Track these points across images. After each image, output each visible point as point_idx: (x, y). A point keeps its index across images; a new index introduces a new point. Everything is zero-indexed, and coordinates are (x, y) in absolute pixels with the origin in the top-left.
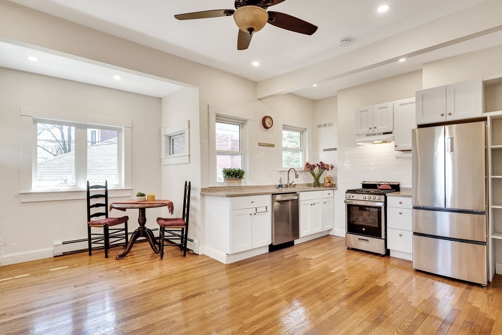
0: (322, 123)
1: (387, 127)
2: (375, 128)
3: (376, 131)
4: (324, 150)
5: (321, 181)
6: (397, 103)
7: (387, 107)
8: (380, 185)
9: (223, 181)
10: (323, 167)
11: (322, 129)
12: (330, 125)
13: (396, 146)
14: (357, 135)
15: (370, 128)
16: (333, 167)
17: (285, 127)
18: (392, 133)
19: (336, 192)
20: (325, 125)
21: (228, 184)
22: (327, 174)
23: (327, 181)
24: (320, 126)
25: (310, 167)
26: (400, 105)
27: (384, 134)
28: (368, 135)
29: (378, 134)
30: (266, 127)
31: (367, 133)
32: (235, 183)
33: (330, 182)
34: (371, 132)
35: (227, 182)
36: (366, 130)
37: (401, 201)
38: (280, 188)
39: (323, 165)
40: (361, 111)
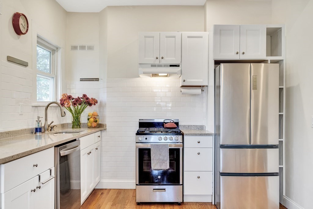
0: (78, 43)
1: (174, 59)
2: (162, 58)
3: (163, 62)
4: (82, 80)
5: (83, 119)
6: (186, 34)
7: (175, 37)
8: (166, 123)
10: (88, 102)
11: (79, 52)
12: (90, 48)
13: (184, 81)
14: (140, 64)
15: (157, 58)
16: (97, 102)
18: (179, 66)
19: (104, 133)
20: (83, 48)
22: (88, 111)
23: (92, 120)
24: (74, 48)
26: (189, 37)
27: (171, 66)
28: (153, 66)
29: (165, 66)
31: (152, 62)
33: (96, 121)
34: (157, 62)
36: (152, 60)
38: (38, 134)
39: (87, 99)
40: (145, 37)
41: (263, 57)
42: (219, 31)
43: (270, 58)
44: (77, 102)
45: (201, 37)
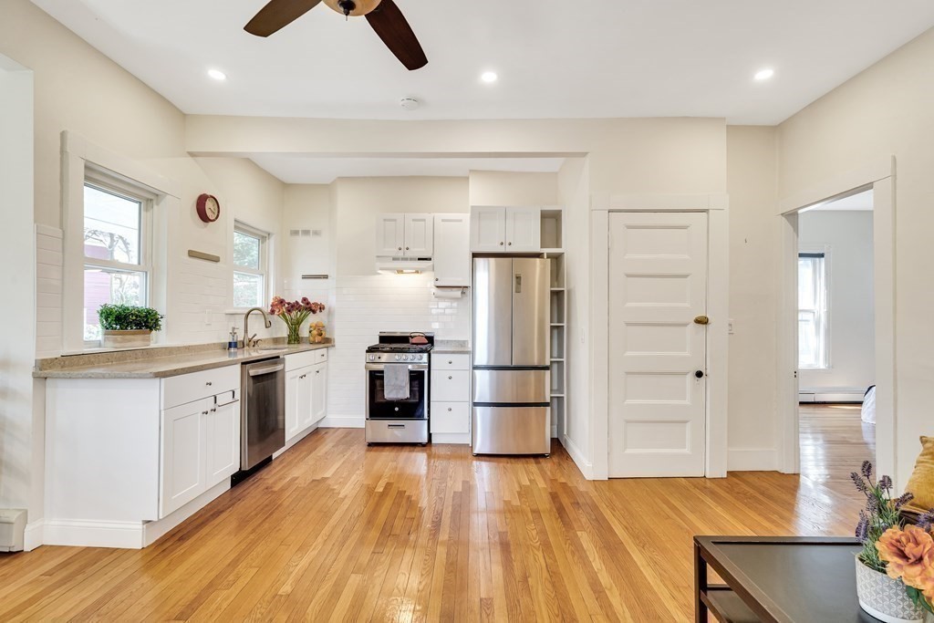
0: (300, 228)
1: (423, 249)
2: (407, 249)
3: (409, 254)
4: (305, 277)
5: (304, 332)
6: (439, 216)
7: (424, 220)
8: (412, 337)
9: (100, 337)
10: (309, 307)
11: (301, 239)
12: (316, 233)
13: (437, 280)
14: (378, 257)
15: (400, 249)
16: (324, 308)
17: (237, 224)
18: (430, 259)
19: (331, 351)
20: (306, 232)
21: (118, 345)
22: (311, 320)
23: (315, 332)
24: (295, 233)
25: (283, 307)
26: (443, 221)
27: (419, 259)
28: (394, 259)
29: (411, 259)
30: (204, 217)
31: (394, 255)
32: (135, 341)
33: (321, 335)
34: (401, 254)
35: (115, 341)
36: (393, 251)
37: (450, 360)
38: (232, 350)
39: (308, 303)
40: (385, 220)
41: (538, 249)
42: (479, 214)
43: (546, 251)
44: (293, 307)
45: (461, 221)
